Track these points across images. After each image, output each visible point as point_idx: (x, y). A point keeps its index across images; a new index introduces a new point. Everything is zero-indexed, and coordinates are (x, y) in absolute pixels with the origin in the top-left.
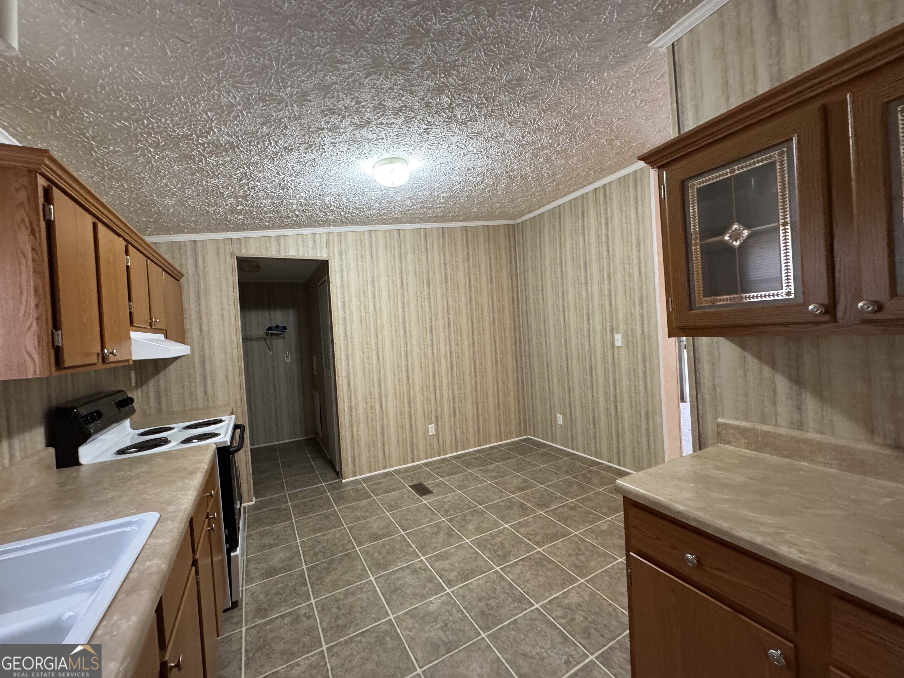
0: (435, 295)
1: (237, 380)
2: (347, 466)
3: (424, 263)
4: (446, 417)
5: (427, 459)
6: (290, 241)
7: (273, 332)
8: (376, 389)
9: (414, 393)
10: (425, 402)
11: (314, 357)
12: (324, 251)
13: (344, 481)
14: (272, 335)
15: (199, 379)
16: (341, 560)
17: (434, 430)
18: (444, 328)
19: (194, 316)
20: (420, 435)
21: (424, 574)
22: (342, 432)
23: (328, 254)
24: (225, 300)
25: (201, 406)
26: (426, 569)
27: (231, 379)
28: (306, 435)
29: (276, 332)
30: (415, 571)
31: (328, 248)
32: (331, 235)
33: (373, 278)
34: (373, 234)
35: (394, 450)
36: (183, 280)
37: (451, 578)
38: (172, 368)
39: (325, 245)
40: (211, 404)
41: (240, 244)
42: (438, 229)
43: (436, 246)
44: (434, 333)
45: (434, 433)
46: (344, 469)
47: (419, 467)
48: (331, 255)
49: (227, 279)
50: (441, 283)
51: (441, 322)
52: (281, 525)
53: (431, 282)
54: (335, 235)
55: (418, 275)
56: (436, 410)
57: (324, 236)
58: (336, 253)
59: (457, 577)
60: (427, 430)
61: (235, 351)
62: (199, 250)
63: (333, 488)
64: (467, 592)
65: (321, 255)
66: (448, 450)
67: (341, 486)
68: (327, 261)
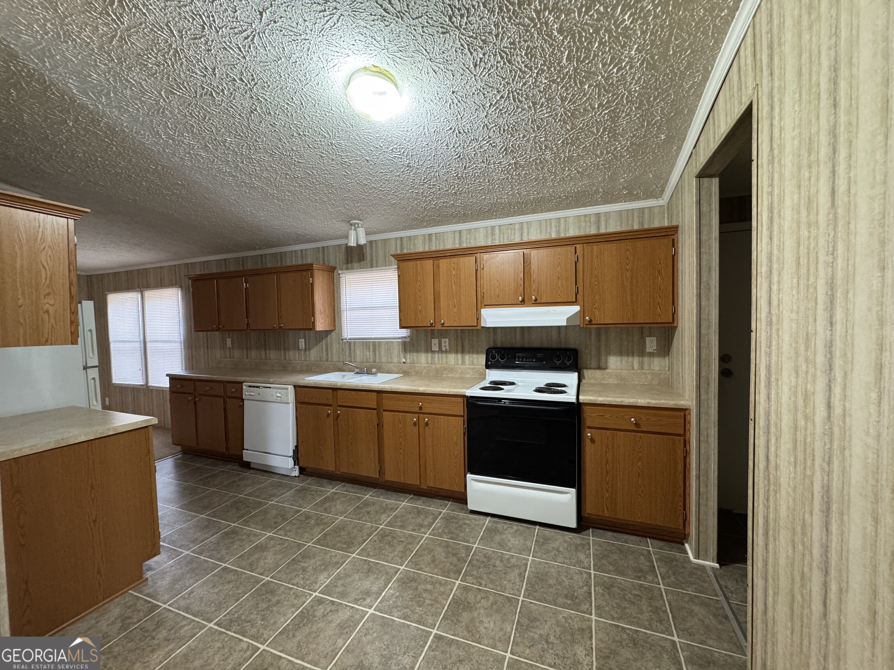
21: (353, 596)
26: (356, 601)
30: (368, 593)
37: (320, 607)
59: (314, 611)
64: (295, 602)
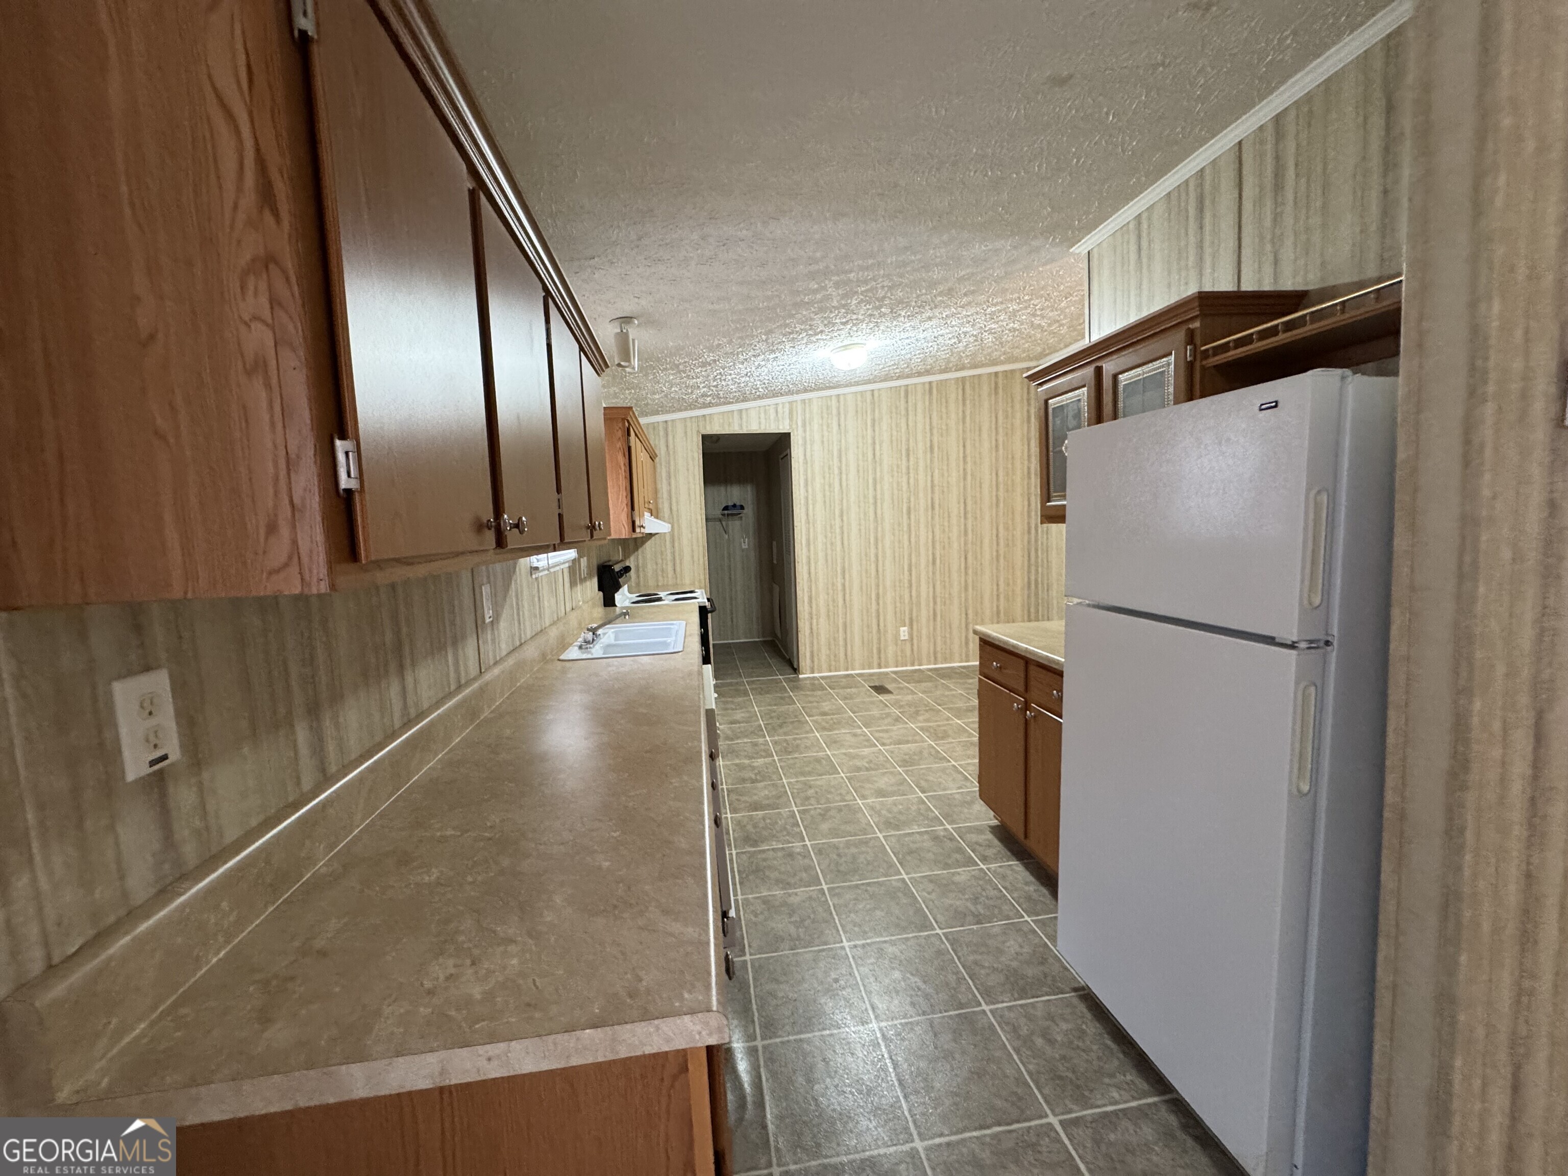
0: (916, 470)
1: (701, 560)
2: (805, 661)
3: (904, 429)
4: (924, 621)
5: (897, 666)
6: (753, 413)
7: (730, 512)
8: (839, 580)
9: (884, 587)
10: (898, 599)
11: (774, 543)
12: (787, 422)
13: (801, 676)
14: (728, 515)
15: (669, 557)
16: (792, 722)
17: (906, 633)
18: (926, 510)
19: (665, 495)
20: (890, 636)
22: (801, 624)
23: (790, 426)
24: (691, 480)
25: (670, 583)
27: (696, 558)
28: (763, 637)
29: (735, 512)
31: (791, 419)
32: (795, 404)
33: (840, 451)
34: (842, 398)
35: (858, 653)
36: (657, 460)
38: (649, 544)
39: (787, 416)
40: (679, 581)
41: (705, 420)
42: (924, 384)
43: (920, 405)
44: (912, 517)
45: (906, 638)
46: (802, 664)
47: (887, 674)
48: (794, 426)
49: (693, 459)
50: (925, 452)
51: (922, 502)
52: (740, 699)
53: (911, 453)
54: (799, 403)
55: (895, 444)
56: (911, 611)
57: (787, 405)
58: (800, 423)
60: (897, 635)
61: (700, 530)
62: (670, 428)
63: (789, 681)
65: (783, 428)
66: (925, 661)
67: (798, 680)
68: (789, 434)
